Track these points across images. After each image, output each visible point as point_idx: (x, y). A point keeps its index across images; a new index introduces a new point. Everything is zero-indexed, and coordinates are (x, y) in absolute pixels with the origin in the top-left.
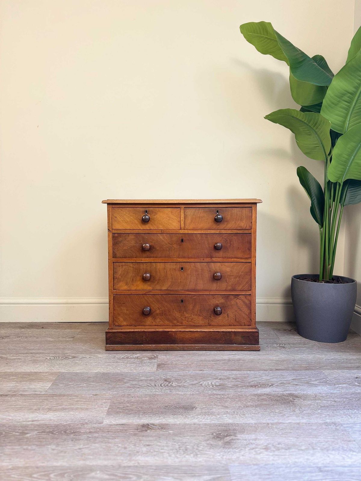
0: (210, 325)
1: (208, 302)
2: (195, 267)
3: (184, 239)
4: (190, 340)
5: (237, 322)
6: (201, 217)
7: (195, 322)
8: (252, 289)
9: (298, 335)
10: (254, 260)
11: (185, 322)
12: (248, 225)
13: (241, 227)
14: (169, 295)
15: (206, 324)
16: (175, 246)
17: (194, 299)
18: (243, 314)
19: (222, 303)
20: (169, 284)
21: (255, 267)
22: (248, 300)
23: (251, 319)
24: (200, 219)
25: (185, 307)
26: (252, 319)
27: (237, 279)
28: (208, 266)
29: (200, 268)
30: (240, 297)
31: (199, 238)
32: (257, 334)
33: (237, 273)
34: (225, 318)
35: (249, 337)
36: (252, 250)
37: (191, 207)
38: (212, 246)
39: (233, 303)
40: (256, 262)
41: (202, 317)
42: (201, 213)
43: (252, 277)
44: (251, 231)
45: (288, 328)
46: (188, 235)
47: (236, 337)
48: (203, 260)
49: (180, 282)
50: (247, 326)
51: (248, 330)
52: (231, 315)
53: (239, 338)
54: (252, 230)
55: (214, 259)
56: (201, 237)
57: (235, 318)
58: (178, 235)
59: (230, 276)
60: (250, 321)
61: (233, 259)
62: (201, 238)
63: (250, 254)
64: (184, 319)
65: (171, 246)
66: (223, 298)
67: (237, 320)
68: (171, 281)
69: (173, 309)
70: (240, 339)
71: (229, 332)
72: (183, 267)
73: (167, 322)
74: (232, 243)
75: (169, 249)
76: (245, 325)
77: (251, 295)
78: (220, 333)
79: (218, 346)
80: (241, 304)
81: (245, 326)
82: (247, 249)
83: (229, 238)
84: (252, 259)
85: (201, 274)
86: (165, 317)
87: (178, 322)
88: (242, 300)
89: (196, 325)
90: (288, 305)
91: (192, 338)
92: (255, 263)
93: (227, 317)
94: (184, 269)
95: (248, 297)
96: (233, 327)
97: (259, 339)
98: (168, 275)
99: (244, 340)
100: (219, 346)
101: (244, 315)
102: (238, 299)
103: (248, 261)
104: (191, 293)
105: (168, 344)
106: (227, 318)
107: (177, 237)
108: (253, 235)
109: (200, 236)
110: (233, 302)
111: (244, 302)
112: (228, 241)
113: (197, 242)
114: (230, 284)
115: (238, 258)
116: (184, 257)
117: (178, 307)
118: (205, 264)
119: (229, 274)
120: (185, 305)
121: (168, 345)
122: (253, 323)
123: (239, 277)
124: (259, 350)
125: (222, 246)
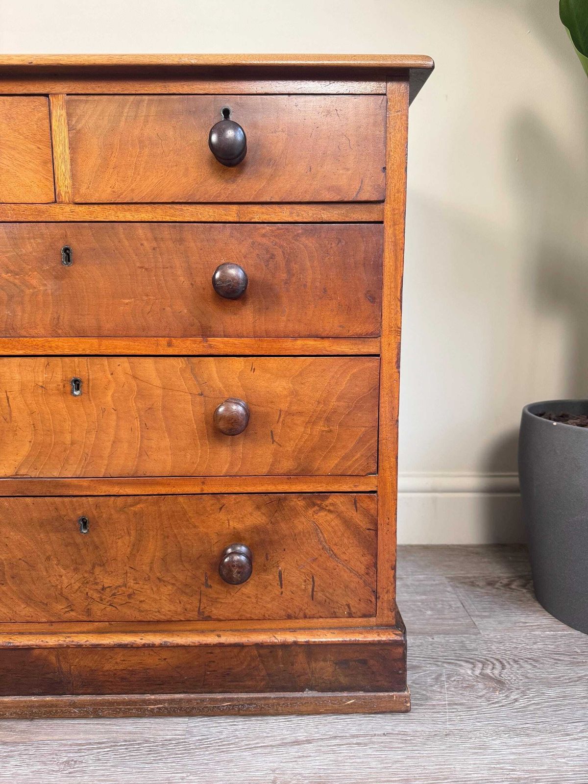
0: (208, 618)
1: (195, 527)
2: (135, 377)
3: (75, 246)
4: (123, 679)
5: (320, 603)
6: (147, 142)
7: (145, 606)
8: (380, 468)
9: (537, 605)
10: (394, 346)
11: (103, 607)
12: (367, 181)
13: (338, 190)
14: (27, 499)
15: (190, 615)
16: (34, 280)
17: (135, 513)
18: (342, 573)
19: (256, 529)
20: (26, 449)
21: (395, 376)
22: (366, 513)
23: (375, 593)
24: (147, 151)
25: (97, 547)
26: (379, 590)
27: (320, 427)
28: (192, 370)
29: (157, 382)
30: (330, 501)
31: (145, 243)
32: (400, 650)
33: (319, 402)
34: (270, 588)
35: (364, 662)
36: (385, 303)
37: (98, 91)
38: (203, 281)
39: (300, 527)
40: (399, 354)
41: (170, 587)
42: (146, 121)
43: (382, 419)
44: (383, 211)
45: (498, 571)
46: (91, 228)
47: (313, 665)
48: (170, 345)
49: (72, 443)
50: (360, 620)
51: (360, 638)
52: (295, 577)
53: (325, 668)
54: (387, 207)
55: (219, 344)
56: (156, 239)
57: (310, 587)
58: (44, 231)
59: (289, 413)
60: (373, 600)
61: (299, 342)
62: (154, 244)
63: (378, 318)
64: (96, 596)
65: (17, 281)
66: (258, 508)
67: (319, 596)
68: (29, 438)
69: (48, 558)
70: (330, 670)
71: (285, 646)
72: (78, 377)
73: (25, 611)
74: (295, 267)
75: (11, 297)
76: (350, 615)
77: (375, 492)
78: (246, 650)
79: (237, 699)
80: (335, 532)
81: (350, 620)
82: (361, 295)
83: (281, 246)
84: (384, 340)
85: (164, 408)
86: (15, 589)
87: (71, 608)
88: (339, 515)
89: (149, 619)
90: (499, 495)
91: (133, 672)
92: (395, 360)
93: (276, 583)
94: (84, 386)
95: (366, 503)
96: (302, 623)
97: (405, 670)
98: (15, 414)
99: (346, 676)
100: (242, 699)
101: (346, 575)
102: (322, 509)
103: (365, 350)
104: (122, 491)
105: (33, 694)
106: (277, 591)
107: (42, 236)
108: (389, 231)
109: (149, 235)
110: (302, 524)
111: (347, 523)
112: (280, 258)
113: (138, 264)
114: (290, 447)
115: (323, 338)
116: (81, 334)
117: (66, 546)
118: (180, 363)
119: (284, 406)
120: (96, 539)
121: (33, 698)
122: (385, 605)
123: (328, 420)
124: (403, 709)
125: (247, 281)
